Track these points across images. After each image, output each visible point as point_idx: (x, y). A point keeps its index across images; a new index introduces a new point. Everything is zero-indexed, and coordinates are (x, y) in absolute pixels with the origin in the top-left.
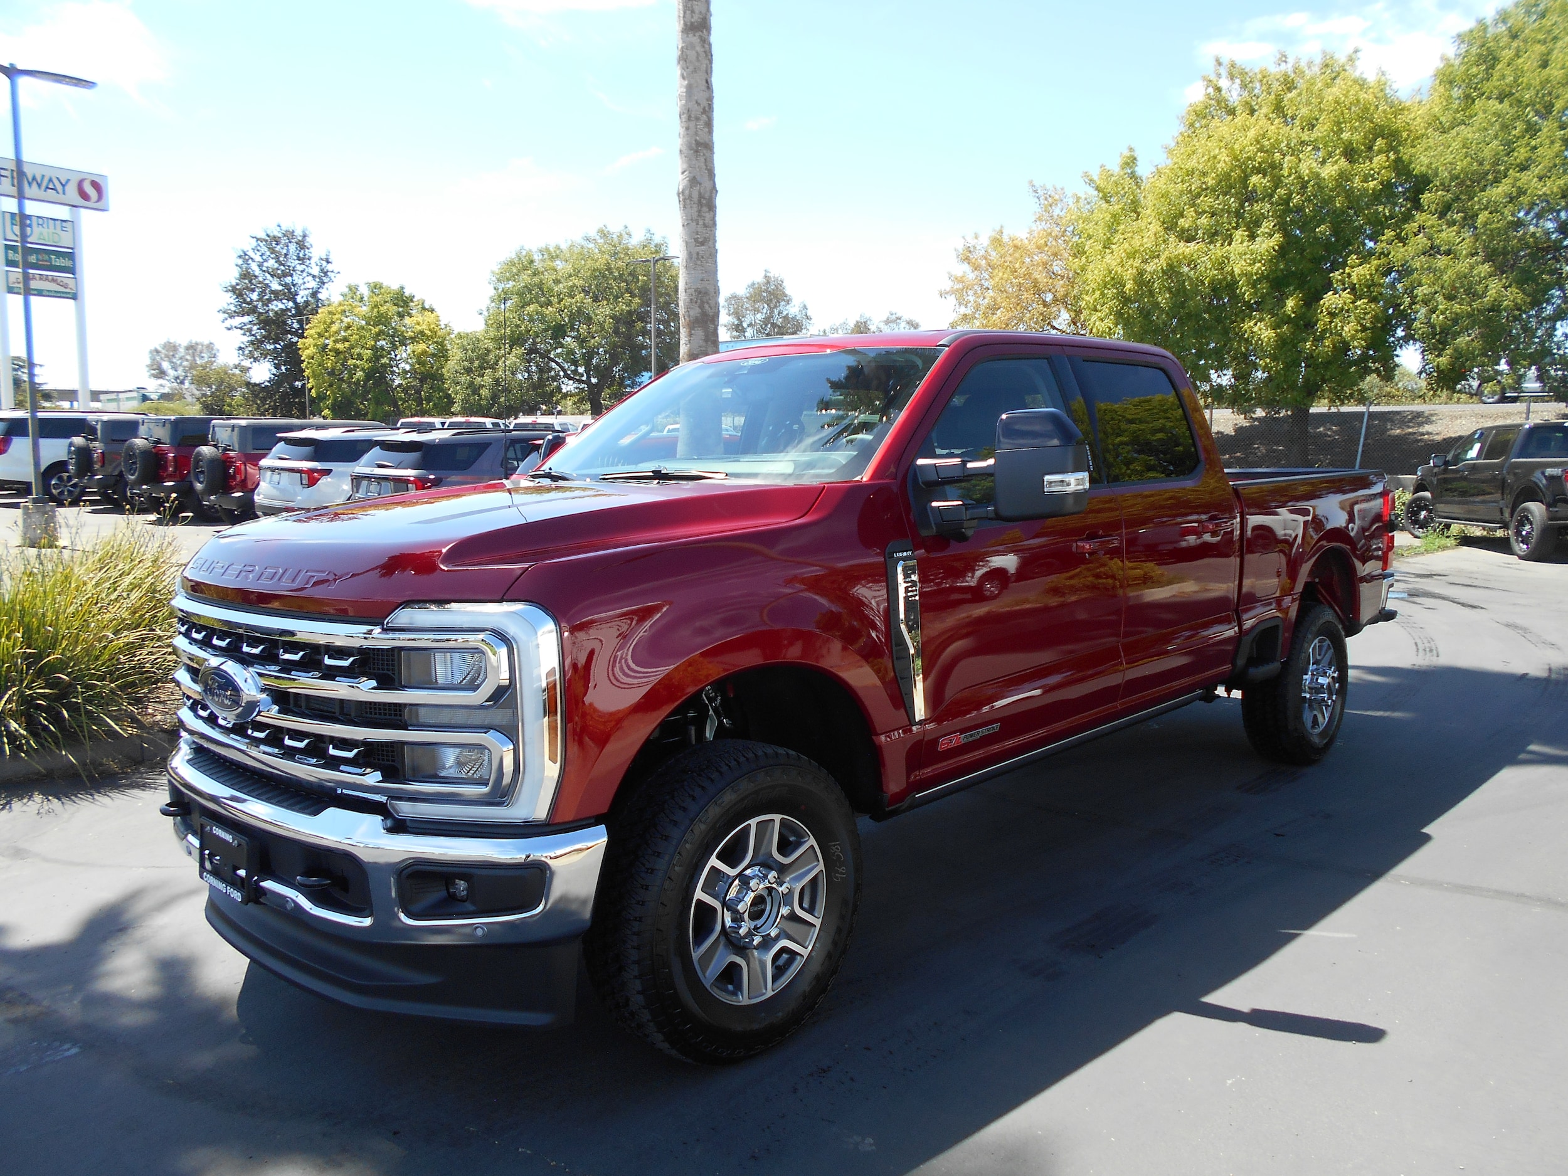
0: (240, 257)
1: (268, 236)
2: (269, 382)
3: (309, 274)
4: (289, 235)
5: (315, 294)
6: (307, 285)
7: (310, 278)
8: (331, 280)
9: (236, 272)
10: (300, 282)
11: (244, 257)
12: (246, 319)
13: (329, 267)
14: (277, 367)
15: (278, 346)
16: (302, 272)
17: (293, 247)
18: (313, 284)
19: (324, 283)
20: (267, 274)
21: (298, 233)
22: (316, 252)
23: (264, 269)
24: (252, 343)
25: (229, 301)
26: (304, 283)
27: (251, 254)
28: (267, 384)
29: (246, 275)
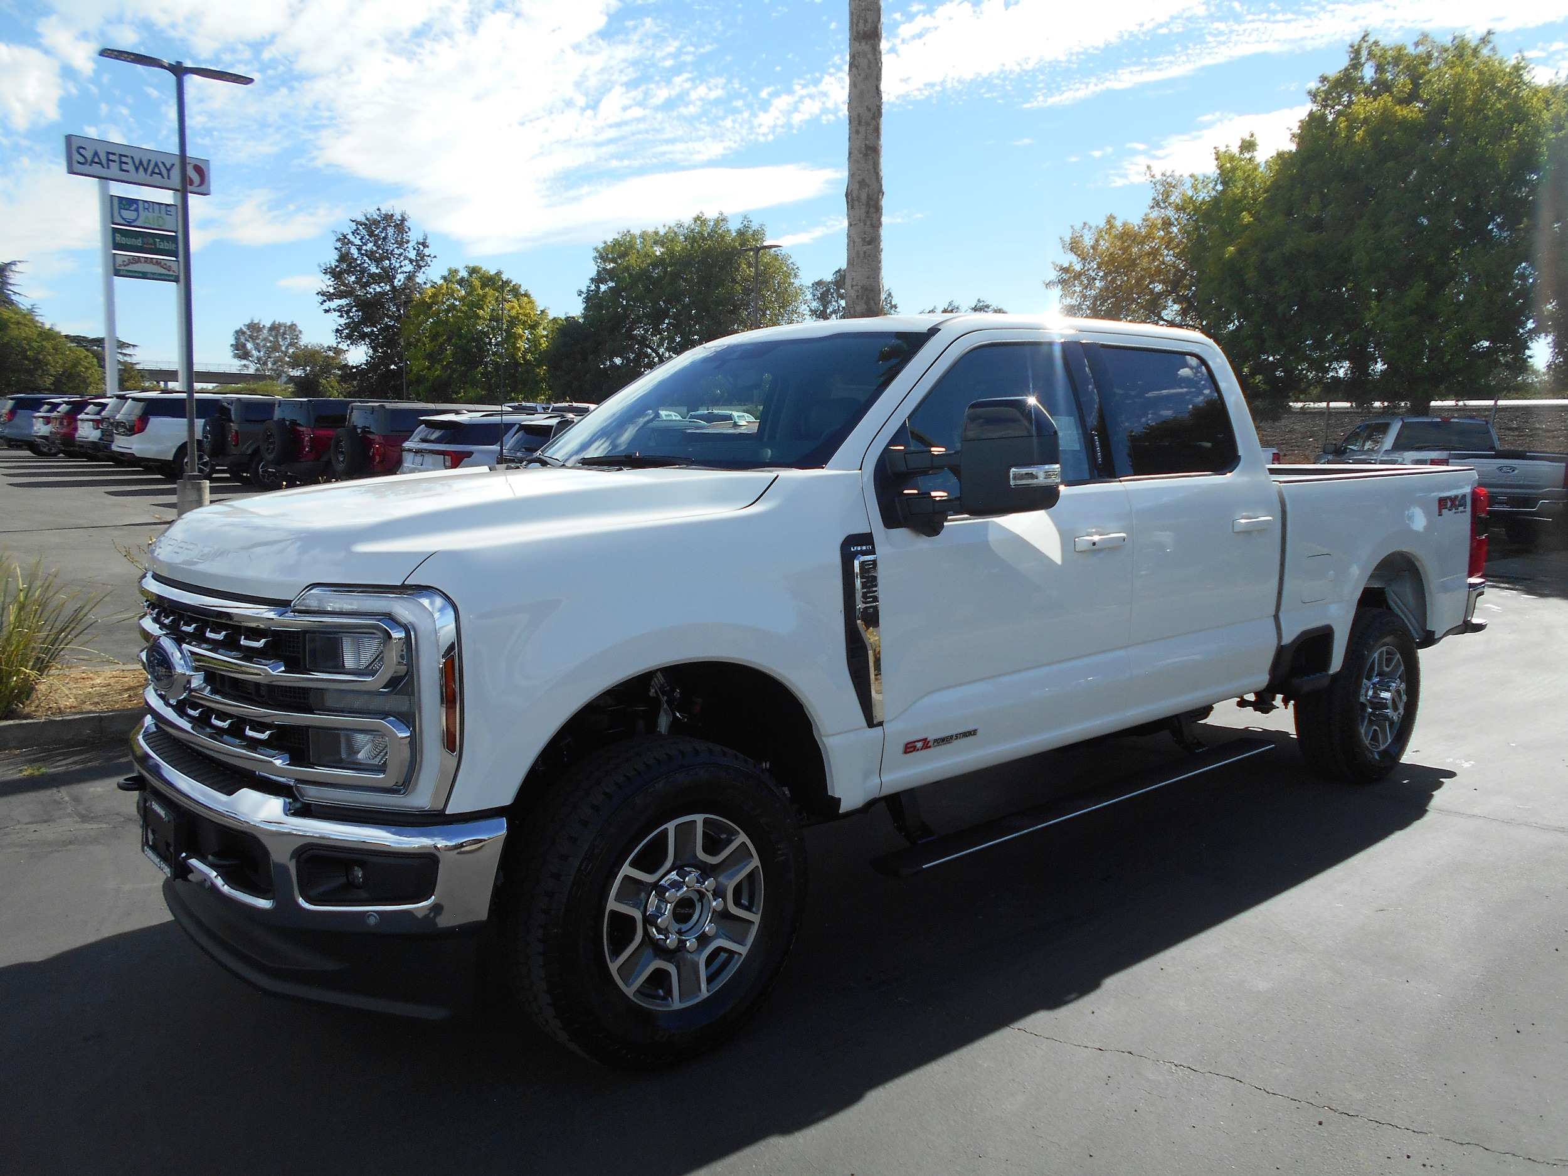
0: (339, 240)
1: (367, 219)
2: (365, 364)
3: (406, 258)
4: (388, 218)
5: (410, 277)
6: (404, 269)
7: (407, 262)
8: (427, 265)
9: (335, 255)
10: (398, 265)
11: (344, 240)
12: (344, 302)
13: (426, 251)
14: (375, 350)
15: (375, 329)
16: (400, 255)
17: (391, 231)
18: (409, 268)
19: (420, 267)
20: (365, 258)
21: (398, 217)
22: (414, 236)
23: (363, 252)
24: (347, 325)
25: (327, 283)
26: (401, 266)
27: (351, 237)
28: (363, 366)
29: (344, 257)
